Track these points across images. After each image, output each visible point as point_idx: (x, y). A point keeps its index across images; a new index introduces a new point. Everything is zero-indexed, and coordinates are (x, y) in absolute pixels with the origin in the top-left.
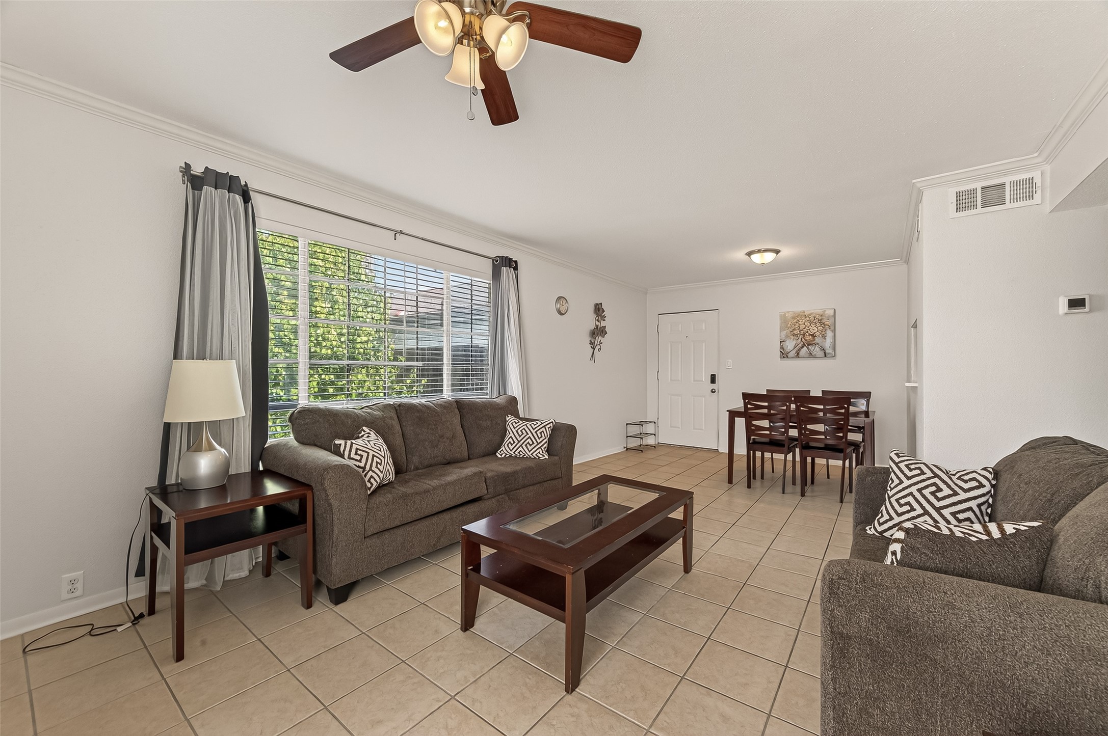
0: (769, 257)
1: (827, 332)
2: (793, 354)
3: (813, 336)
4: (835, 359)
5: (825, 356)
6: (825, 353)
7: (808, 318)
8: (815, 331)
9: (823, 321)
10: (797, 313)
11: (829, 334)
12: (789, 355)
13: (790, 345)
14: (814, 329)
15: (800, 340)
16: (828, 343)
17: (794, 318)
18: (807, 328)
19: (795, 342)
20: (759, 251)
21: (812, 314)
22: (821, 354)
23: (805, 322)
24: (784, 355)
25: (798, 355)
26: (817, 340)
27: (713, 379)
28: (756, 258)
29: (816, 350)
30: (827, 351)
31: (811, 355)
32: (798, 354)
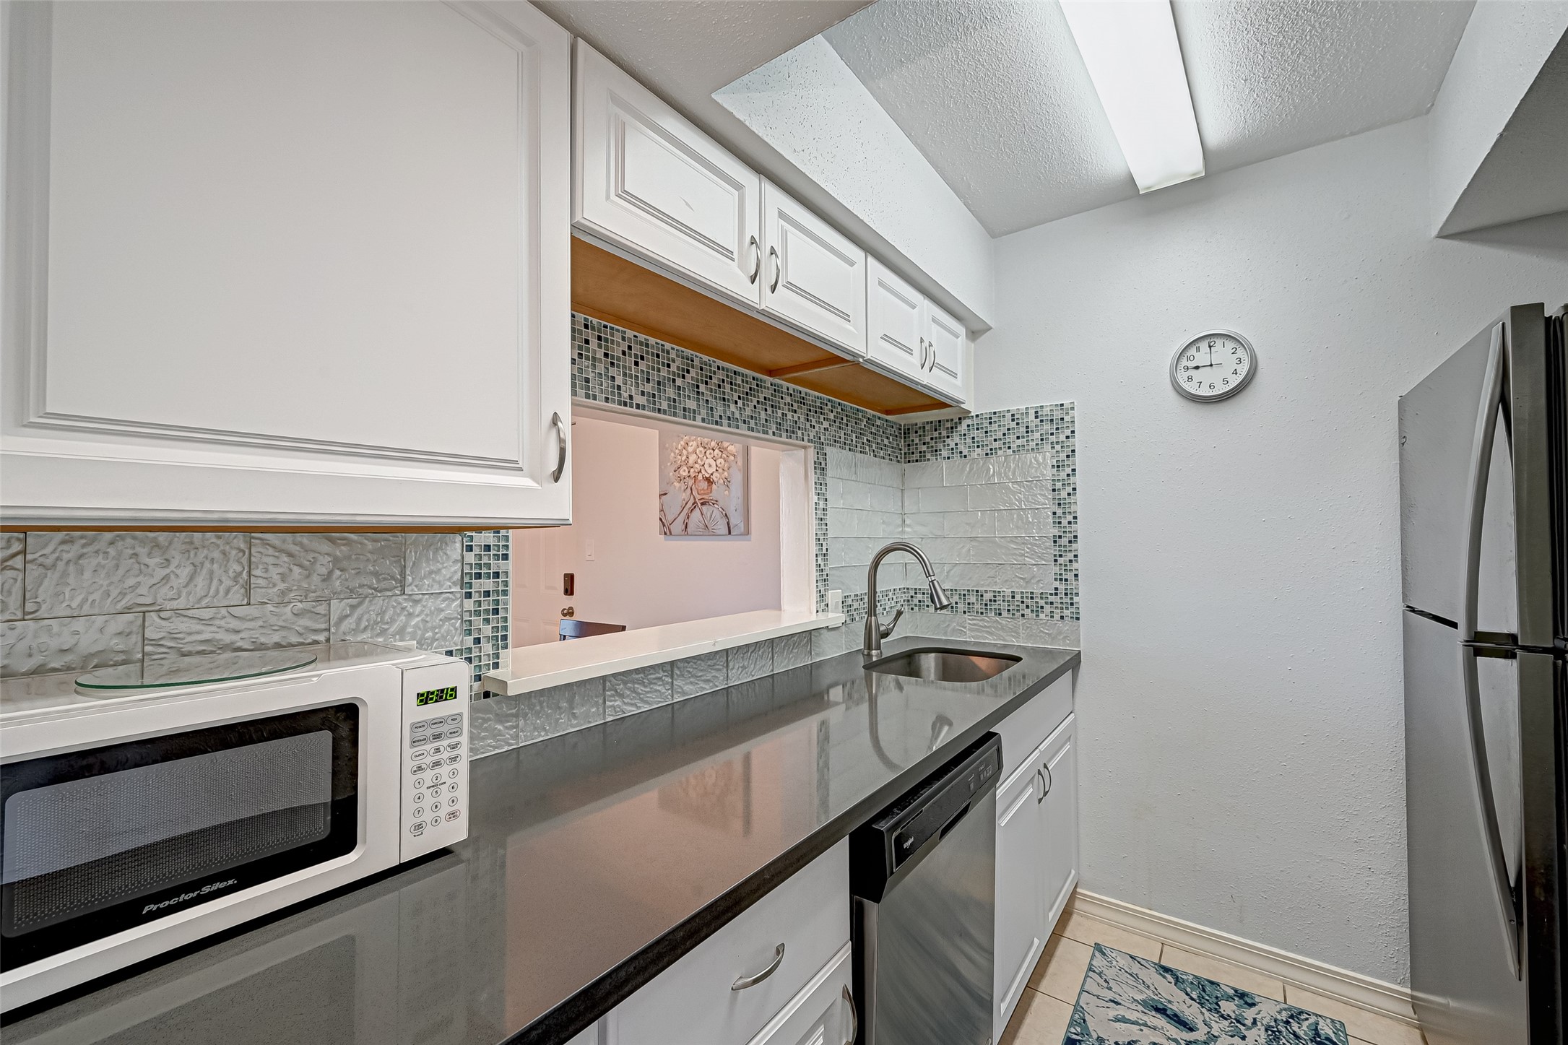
5: (730, 532)
16: (732, 503)
31: (707, 530)
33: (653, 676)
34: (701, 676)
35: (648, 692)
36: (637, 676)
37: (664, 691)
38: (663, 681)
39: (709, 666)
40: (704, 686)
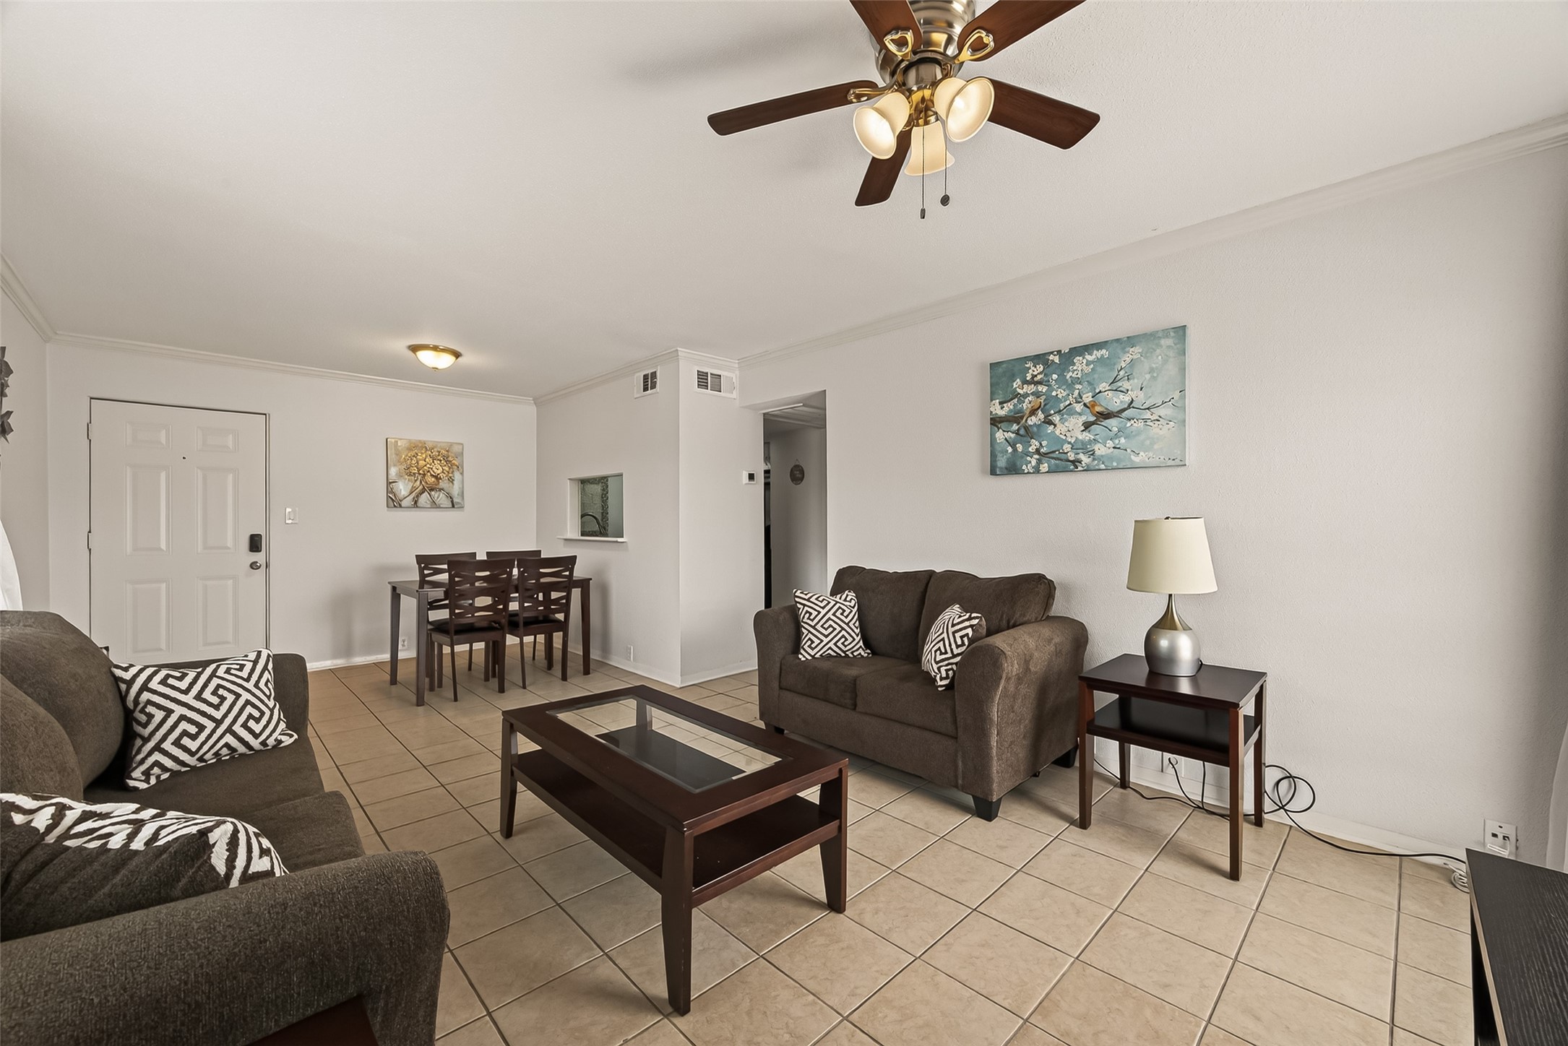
0: (445, 361)
1: (455, 476)
2: (407, 502)
3: (437, 478)
4: (463, 511)
5: (453, 506)
6: (452, 502)
7: (430, 452)
8: (439, 472)
9: (450, 459)
10: (414, 444)
11: (457, 476)
12: (404, 503)
13: (403, 488)
14: (437, 468)
15: (418, 482)
16: (455, 490)
17: (410, 449)
18: (428, 466)
19: (411, 485)
20: (435, 348)
21: (436, 447)
22: (447, 503)
23: (426, 456)
24: (394, 502)
25: (416, 504)
26: (442, 484)
27: (255, 543)
28: (427, 358)
29: (441, 498)
30: (455, 500)
31: (434, 505)
32: (416, 502)
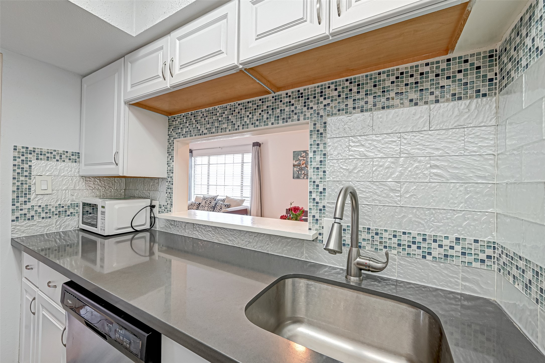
33: (208, 229)
34: (226, 237)
35: (206, 234)
36: (203, 227)
37: (212, 236)
38: (212, 232)
39: (231, 234)
40: (228, 241)
